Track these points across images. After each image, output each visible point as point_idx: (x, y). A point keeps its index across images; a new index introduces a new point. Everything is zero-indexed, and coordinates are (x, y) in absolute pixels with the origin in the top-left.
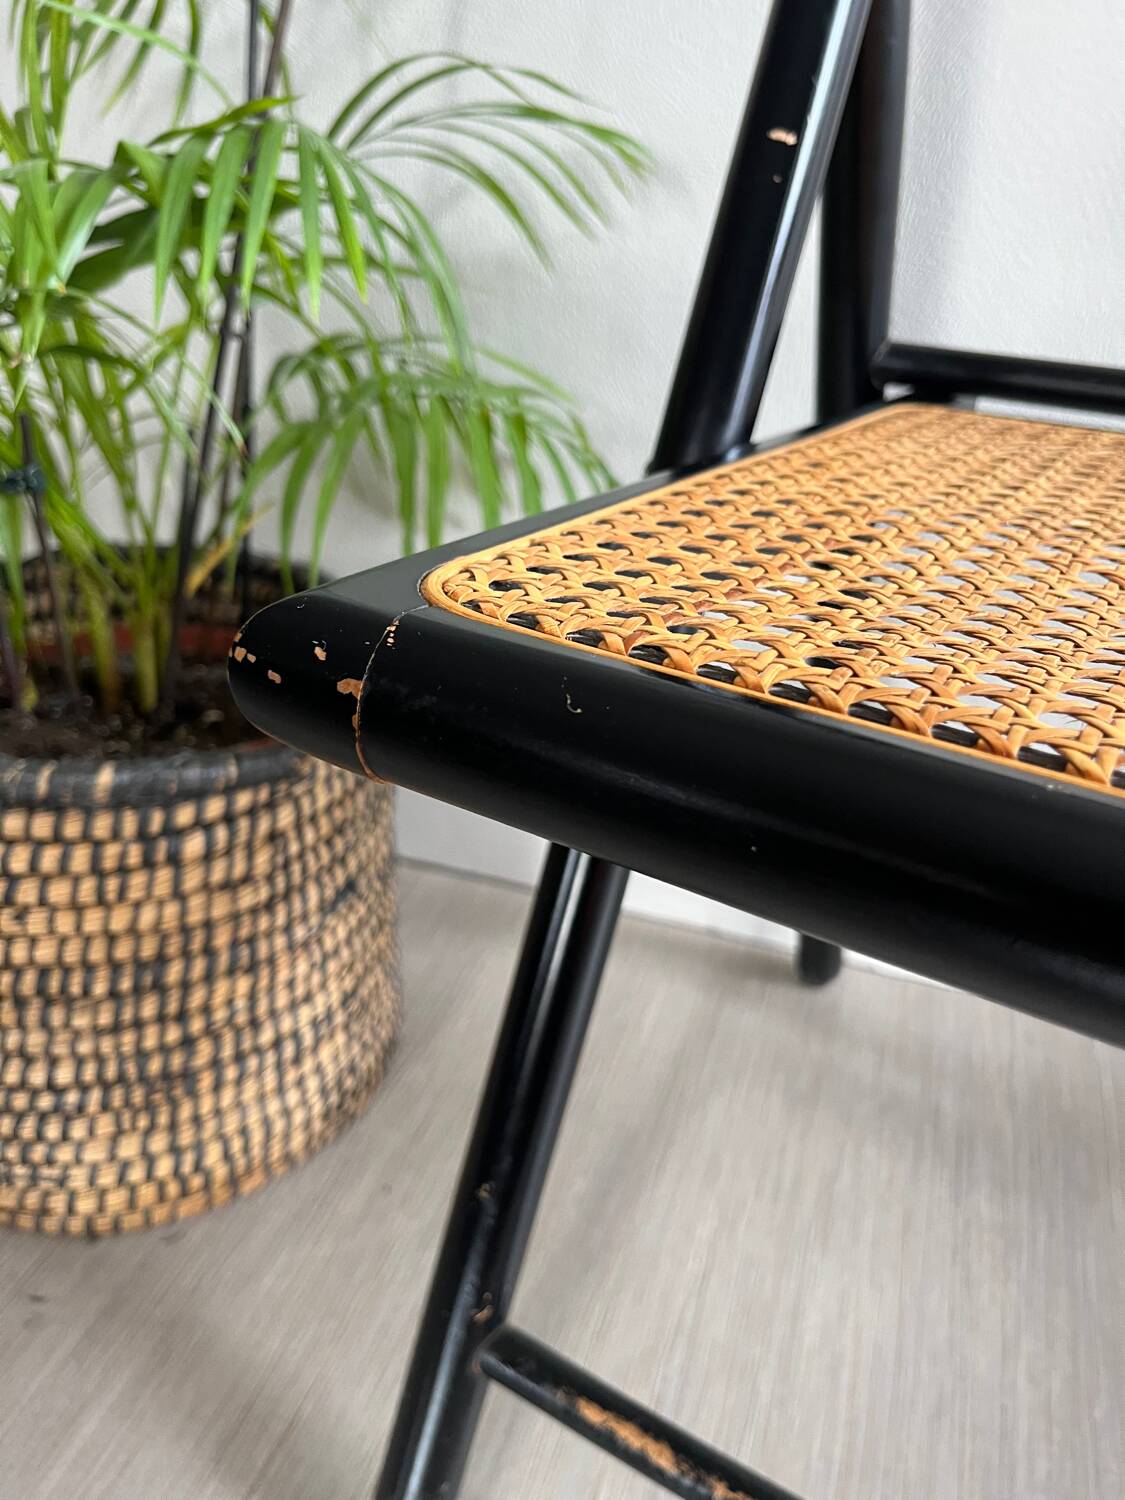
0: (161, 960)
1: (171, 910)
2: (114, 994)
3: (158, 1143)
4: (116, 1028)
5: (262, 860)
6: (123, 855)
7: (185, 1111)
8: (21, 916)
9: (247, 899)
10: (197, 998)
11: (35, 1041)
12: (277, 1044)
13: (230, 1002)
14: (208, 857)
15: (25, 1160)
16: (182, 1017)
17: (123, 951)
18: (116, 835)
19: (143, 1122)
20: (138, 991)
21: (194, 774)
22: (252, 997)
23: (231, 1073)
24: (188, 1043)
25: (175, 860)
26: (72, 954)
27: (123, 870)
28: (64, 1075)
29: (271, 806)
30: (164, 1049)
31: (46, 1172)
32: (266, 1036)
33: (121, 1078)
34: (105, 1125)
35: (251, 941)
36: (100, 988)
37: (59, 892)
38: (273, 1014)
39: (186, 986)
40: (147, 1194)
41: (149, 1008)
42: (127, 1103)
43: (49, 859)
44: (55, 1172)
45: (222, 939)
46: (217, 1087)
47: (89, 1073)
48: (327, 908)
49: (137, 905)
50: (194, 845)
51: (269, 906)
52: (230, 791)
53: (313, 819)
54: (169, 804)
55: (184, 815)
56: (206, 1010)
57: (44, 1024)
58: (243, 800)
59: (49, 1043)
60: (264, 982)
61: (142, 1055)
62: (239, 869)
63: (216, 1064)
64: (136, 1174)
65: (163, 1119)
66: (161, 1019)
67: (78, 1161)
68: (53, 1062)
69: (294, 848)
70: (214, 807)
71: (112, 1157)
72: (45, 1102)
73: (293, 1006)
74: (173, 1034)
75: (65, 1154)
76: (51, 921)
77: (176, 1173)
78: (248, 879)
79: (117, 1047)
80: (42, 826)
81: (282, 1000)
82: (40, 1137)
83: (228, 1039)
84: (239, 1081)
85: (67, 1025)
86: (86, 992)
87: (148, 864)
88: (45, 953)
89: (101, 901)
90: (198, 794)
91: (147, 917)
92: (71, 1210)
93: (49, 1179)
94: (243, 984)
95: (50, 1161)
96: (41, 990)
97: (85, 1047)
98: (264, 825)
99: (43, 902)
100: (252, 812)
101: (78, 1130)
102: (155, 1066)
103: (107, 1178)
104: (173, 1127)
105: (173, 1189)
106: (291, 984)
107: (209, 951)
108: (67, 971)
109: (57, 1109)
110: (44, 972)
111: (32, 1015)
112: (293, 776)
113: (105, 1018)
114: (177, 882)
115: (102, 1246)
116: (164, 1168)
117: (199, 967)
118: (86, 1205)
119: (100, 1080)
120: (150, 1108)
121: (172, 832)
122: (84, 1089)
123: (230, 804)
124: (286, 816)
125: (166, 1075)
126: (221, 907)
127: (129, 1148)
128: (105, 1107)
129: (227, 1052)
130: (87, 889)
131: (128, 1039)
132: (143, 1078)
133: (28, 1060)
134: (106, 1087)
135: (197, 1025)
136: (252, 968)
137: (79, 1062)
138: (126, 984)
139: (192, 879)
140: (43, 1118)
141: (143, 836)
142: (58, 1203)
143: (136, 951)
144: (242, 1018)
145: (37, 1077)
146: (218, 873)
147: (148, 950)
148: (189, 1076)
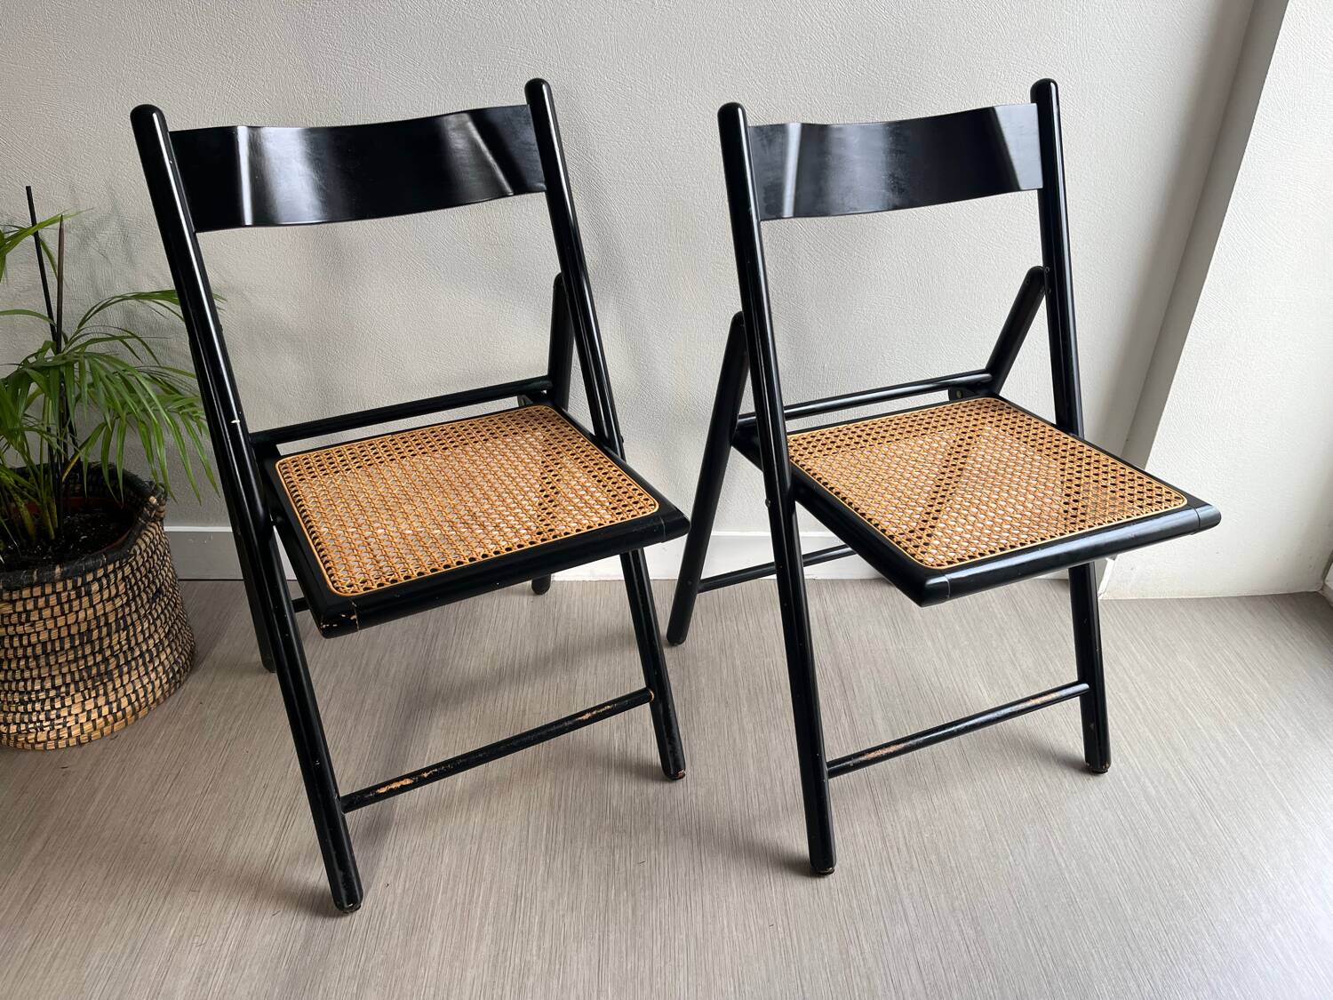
0: (89, 631)
1: (90, 611)
2: (73, 647)
3: (101, 701)
4: (76, 660)
5: (121, 587)
6: (69, 595)
7: (110, 687)
8: (33, 624)
9: (118, 602)
10: (106, 642)
11: (44, 672)
12: (142, 655)
13: (119, 643)
14: (101, 590)
15: (48, 719)
16: (101, 651)
17: (74, 630)
18: (65, 589)
19: (93, 694)
20: (82, 644)
21: (90, 563)
22: (128, 639)
23: (125, 669)
24: (106, 660)
25: (89, 594)
26: (54, 635)
27: (69, 601)
28: (58, 682)
29: (121, 568)
30: (96, 664)
31: (56, 722)
32: (137, 653)
33: (82, 679)
34: (78, 698)
35: (123, 617)
36: (67, 646)
37: (47, 613)
38: (137, 644)
39: (100, 639)
40: (100, 722)
41: (88, 650)
42: (86, 688)
43: (41, 602)
44: (61, 721)
45: (112, 619)
46: (121, 676)
47: (68, 679)
48: (151, 601)
49: (77, 612)
50: (95, 587)
51: (128, 604)
52: (105, 566)
53: (138, 569)
54: (83, 576)
55: (90, 577)
56: (110, 647)
57: (48, 664)
58: (110, 568)
59: (50, 670)
60: (132, 633)
61: (88, 668)
62: (114, 592)
63: (118, 666)
64: (94, 715)
65: (101, 692)
66: (93, 653)
67: (70, 714)
68: (53, 678)
69: (133, 581)
70: (100, 573)
71: (83, 711)
72: (52, 693)
73: (145, 640)
74: (99, 658)
75: (64, 713)
76: (45, 624)
77: (110, 712)
78: (117, 595)
79: (78, 667)
80: (37, 591)
81: (140, 639)
82: (53, 708)
83: (121, 655)
84: (129, 673)
85: (56, 662)
86: (62, 649)
87: (79, 597)
88: (44, 636)
89: (63, 614)
90: (94, 570)
91: (82, 615)
92: (70, 735)
93: (59, 724)
94: (124, 635)
95: (58, 717)
96: (44, 652)
97: (65, 670)
98: (120, 576)
99: (41, 619)
100: (114, 571)
101: (68, 702)
102: (94, 671)
103: (83, 719)
104: (106, 694)
105: (110, 719)
106: (142, 632)
107: (107, 624)
108: (53, 642)
109: (57, 696)
110: (44, 644)
111: (42, 662)
112: (128, 556)
113: (71, 657)
114: (91, 601)
115: (85, 747)
116: (105, 711)
117: (105, 630)
118: (75, 732)
119: (73, 680)
120: (95, 687)
121: (87, 584)
122: (68, 685)
123: (106, 570)
124: (127, 570)
125: (99, 674)
126: (109, 607)
127: (90, 705)
128: (77, 691)
129: (122, 662)
130: (57, 609)
131: (82, 662)
132: (89, 677)
133: (43, 679)
134: (76, 683)
135: (108, 653)
136: (126, 628)
137: (64, 675)
138: (77, 643)
139: (97, 599)
140: (52, 700)
141: (75, 587)
142: (64, 734)
143: (79, 630)
144: (125, 648)
145: (48, 685)
146: (106, 596)
147: (84, 627)
148: (109, 673)
